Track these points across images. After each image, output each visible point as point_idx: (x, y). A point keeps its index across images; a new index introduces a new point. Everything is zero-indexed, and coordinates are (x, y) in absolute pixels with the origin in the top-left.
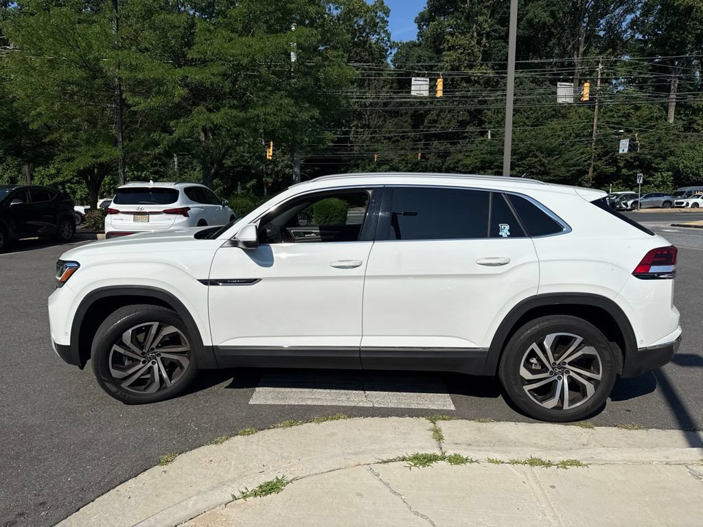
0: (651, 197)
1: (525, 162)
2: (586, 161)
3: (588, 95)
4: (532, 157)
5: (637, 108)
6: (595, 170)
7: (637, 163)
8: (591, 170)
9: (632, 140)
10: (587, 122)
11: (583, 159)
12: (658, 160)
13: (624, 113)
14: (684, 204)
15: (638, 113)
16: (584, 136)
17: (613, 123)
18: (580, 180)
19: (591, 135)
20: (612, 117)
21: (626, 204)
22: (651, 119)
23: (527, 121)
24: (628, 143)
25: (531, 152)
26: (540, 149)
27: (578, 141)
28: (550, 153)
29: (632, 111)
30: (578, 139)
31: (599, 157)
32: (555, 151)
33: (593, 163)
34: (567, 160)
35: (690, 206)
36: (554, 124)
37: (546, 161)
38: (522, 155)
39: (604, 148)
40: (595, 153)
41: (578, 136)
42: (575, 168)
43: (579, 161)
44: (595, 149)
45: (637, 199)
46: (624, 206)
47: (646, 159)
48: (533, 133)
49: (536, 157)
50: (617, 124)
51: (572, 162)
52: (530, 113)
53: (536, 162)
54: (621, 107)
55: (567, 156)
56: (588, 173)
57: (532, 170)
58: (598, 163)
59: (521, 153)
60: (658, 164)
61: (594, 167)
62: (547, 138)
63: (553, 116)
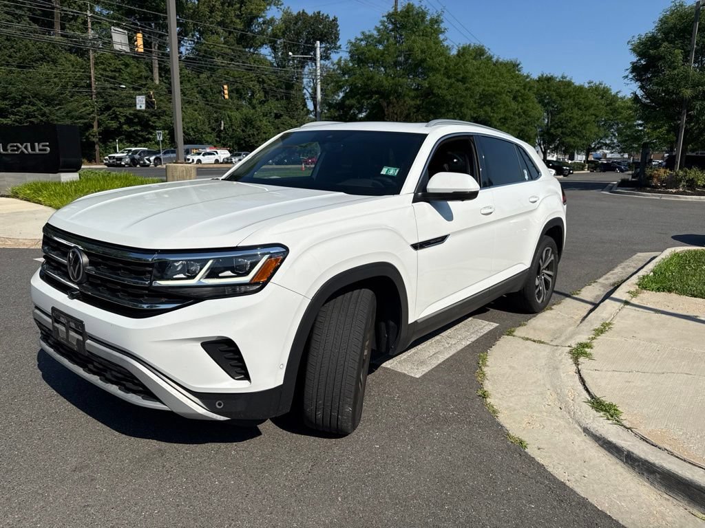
0: (169, 153)
1: (20, 109)
2: (89, 114)
3: (142, 47)
4: (29, 104)
5: (127, 65)
6: (99, 125)
7: (136, 120)
8: (95, 124)
9: (149, 97)
10: (83, 72)
11: (88, 112)
12: (153, 119)
13: (116, 68)
14: (191, 161)
15: (128, 70)
16: (82, 87)
17: (108, 77)
18: (87, 134)
19: (90, 86)
20: (105, 70)
21: (149, 160)
22: (140, 78)
23: (10, 60)
24: (144, 100)
25: (25, 98)
26: (36, 95)
27: (77, 92)
28: (49, 101)
29: (123, 67)
30: (76, 89)
31: (101, 111)
32: (53, 100)
33: (97, 117)
34: (70, 112)
35: (195, 162)
36: (44, 68)
37: (47, 111)
38: (15, 100)
39: (105, 101)
40: (97, 106)
41: (76, 86)
42: (82, 121)
43: (84, 113)
44: (96, 102)
45: (158, 156)
46: (148, 162)
47: (144, 116)
48: (22, 76)
49: (33, 105)
50: (111, 78)
51: (77, 114)
52: (11, 50)
53: (34, 111)
54: (111, 61)
55: (69, 107)
56: (93, 127)
57: (32, 120)
58: (101, 117)
59: (14, 98)
60: (154, 122)
61: (98, 121)
62: (41, 84)
63: (42, 59)
